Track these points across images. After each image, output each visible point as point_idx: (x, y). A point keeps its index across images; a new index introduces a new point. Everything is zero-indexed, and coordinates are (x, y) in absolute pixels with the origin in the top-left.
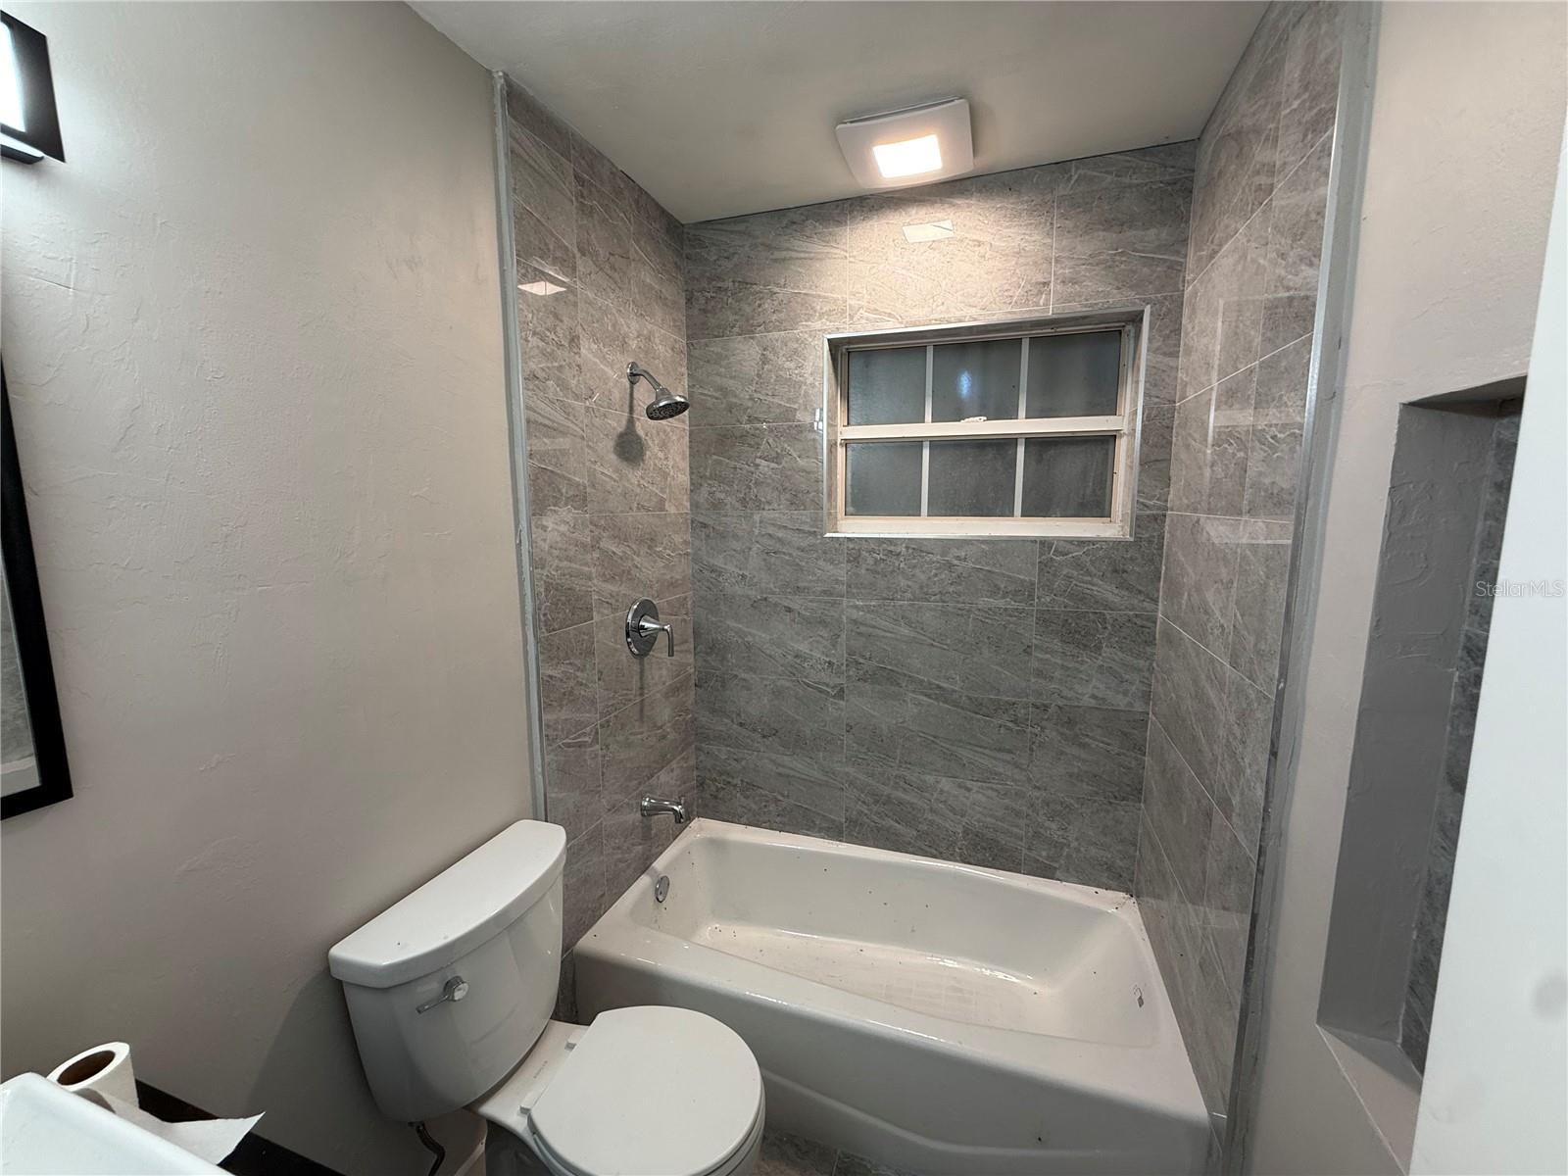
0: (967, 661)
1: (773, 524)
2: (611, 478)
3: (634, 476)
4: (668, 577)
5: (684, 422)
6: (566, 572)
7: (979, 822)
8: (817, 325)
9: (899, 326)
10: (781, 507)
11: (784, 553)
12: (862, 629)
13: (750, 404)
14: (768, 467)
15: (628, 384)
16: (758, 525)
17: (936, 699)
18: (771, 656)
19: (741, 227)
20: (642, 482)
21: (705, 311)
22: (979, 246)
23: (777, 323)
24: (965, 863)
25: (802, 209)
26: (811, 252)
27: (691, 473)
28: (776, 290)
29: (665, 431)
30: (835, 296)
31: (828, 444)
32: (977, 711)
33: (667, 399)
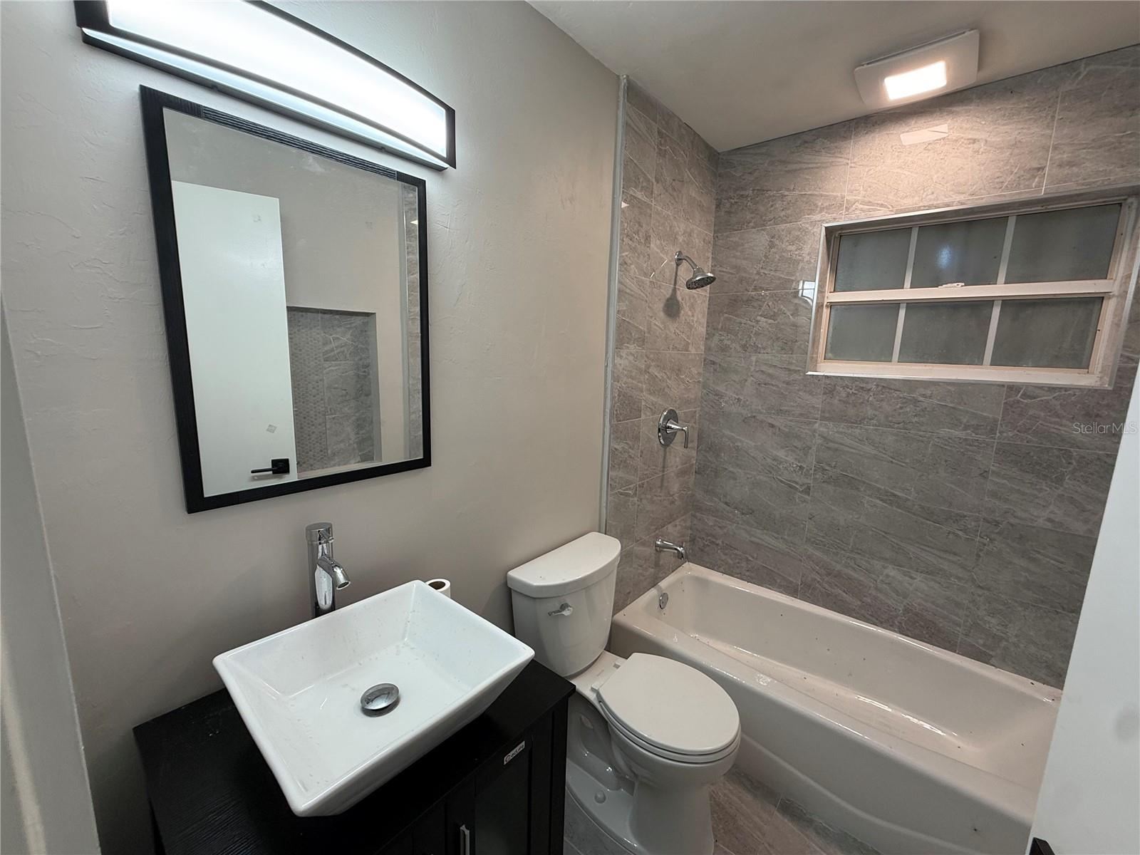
0: (924, 478)
1: (766, 364)
2: (659, 327)
3: (673, 327)
4: (686, 396)
5: (706, 291)
6: (630, 385)
7: (919, 605)
8: (817, 217)
9: (889, 213)
10: (774, 351)
11: (772, 385)
12: (831, 445)
13: (757, 277)
14: (766, 322)
15: (675, 266)
16: (754, 363)
17: (891, 504)
18: (754, 458)
19: (764, 150)
20: (677, 331)
21: (729, 213)
22: (974, 143)
23: (785, 218)
24: (903, 634)
25: (814, 131)
26: (817, 163)
27: (708, 326)
28: (786, 193)
29: (694, 297)
30: (834, 194)
31: (816, 306)
32: (928, 518)
33: (702, 275)
